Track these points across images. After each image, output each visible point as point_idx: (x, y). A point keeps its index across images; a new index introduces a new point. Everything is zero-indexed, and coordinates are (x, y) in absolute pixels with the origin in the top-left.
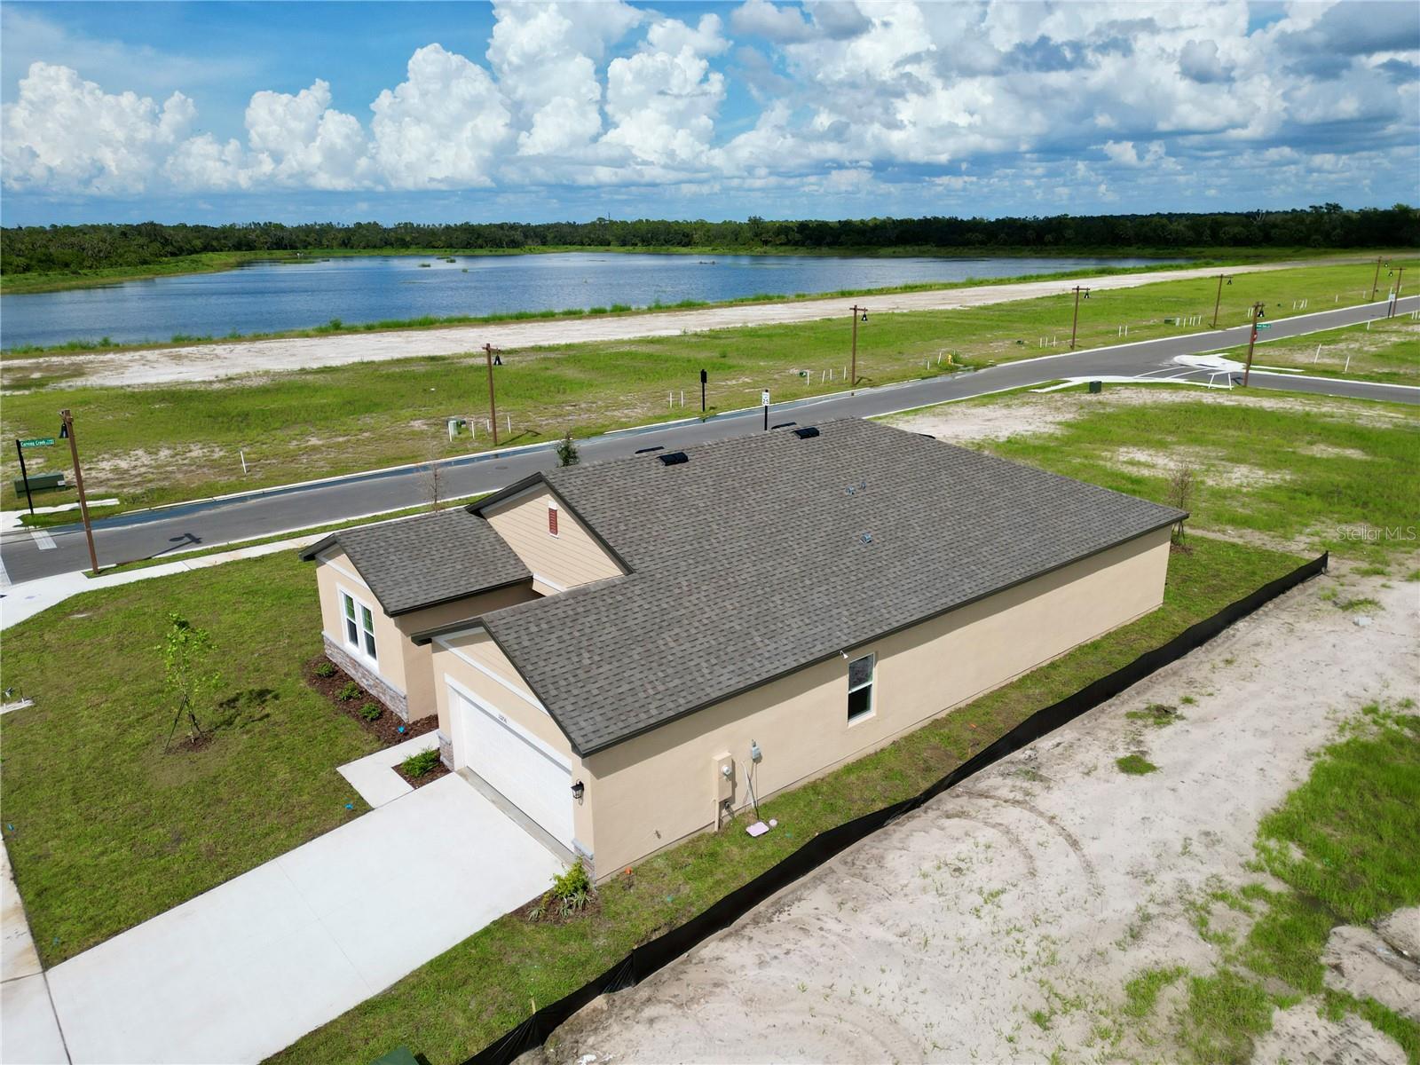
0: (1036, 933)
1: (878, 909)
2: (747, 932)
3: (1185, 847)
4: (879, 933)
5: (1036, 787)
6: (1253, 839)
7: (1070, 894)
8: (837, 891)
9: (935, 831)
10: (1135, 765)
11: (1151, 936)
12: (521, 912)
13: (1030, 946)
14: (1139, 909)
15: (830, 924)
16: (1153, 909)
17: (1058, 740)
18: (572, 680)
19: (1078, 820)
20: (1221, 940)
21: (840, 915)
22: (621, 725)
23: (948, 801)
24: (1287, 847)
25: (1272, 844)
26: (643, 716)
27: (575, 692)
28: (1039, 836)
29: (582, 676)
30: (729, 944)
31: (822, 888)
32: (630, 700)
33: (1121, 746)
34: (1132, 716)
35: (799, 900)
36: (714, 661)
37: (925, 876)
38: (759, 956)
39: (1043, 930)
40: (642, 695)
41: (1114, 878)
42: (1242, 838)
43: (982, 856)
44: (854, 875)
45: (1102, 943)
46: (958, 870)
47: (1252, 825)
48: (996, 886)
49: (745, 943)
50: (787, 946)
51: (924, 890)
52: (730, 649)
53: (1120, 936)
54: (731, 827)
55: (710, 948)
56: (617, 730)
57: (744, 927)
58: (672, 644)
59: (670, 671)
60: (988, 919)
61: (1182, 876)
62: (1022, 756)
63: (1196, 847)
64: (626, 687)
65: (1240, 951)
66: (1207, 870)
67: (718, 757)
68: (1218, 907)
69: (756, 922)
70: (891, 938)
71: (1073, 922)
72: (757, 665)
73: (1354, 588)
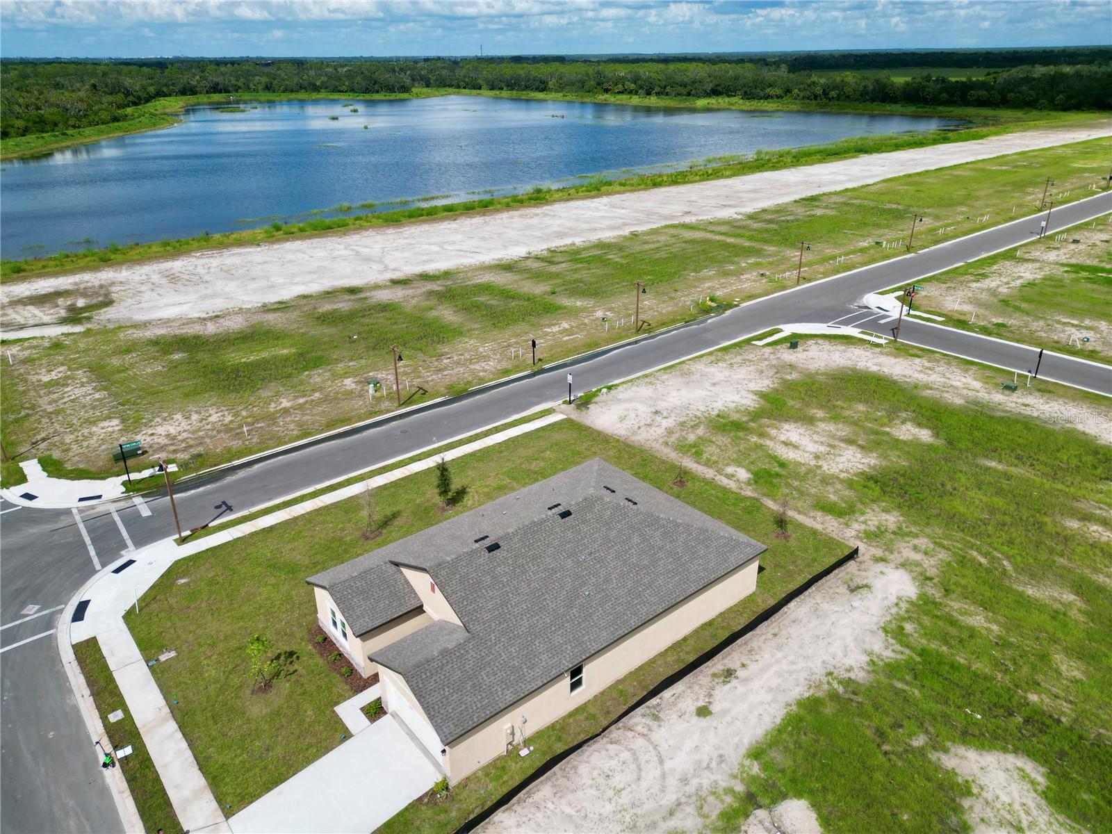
0: (632, 811)
1: (570, 797)
2: (514, 808)
3: (708, 764)
4: (568, 810)
5: (654, 724)
6: (740, 759)
7: (651, 791)
8: (555, 786)
9: (604, 752)
10: (703, 712)
11: (679, 815)
12: (420, 799)
13: (628, 819)
14: (677, 800)
15: (550, 805)
16: (683, 800)
17: (674, 692)
18: (441, 705)
19: (667, 747)
20: (706, 817)
21: (555, 800)
22: (461, 728)
23: (615, 732)
24: (753, 765)
25: (747, 762)
26: (471, 723)
27: (442, 712)
28: (647, 757)
29: (445, 702)
30: (506, 814)
31: (550, 783)
32: (465, 714)
33: (702, 698)
34: (714, 675)
35: (538, 791)
36: (504, 687)
37: (593, 779)
38: (518, 821)
39: (634, 811)
40: (471, 710)
41: (672, 782)
42: (735, 757)
43: (619, 769)
44: (564, 777)
45: (657, 817)
46: (608, 776)
47: (743, 751)
48: (622, 786)
49: (513, 814)
50: (530, 816)
51: (591, 787)
52: (512, 678)
53: (665, 814)
54: (513, 752)
55: (499, 816)
56: (459, 731)
57: (513, 805)
58: (485, 678)
59: (484, 695)
60: (614, 804)
61: (702, 781)
62: (655, 703)
63: (714, 765)
64: (464, 707)
65: (712, 823)
66: (713, 777)
67: (506, 727)
68: (711, 799)
69: (519, 802)
70: (572, 812)
71: (649, 806)
72: (524, 686)
73: (864, 573)
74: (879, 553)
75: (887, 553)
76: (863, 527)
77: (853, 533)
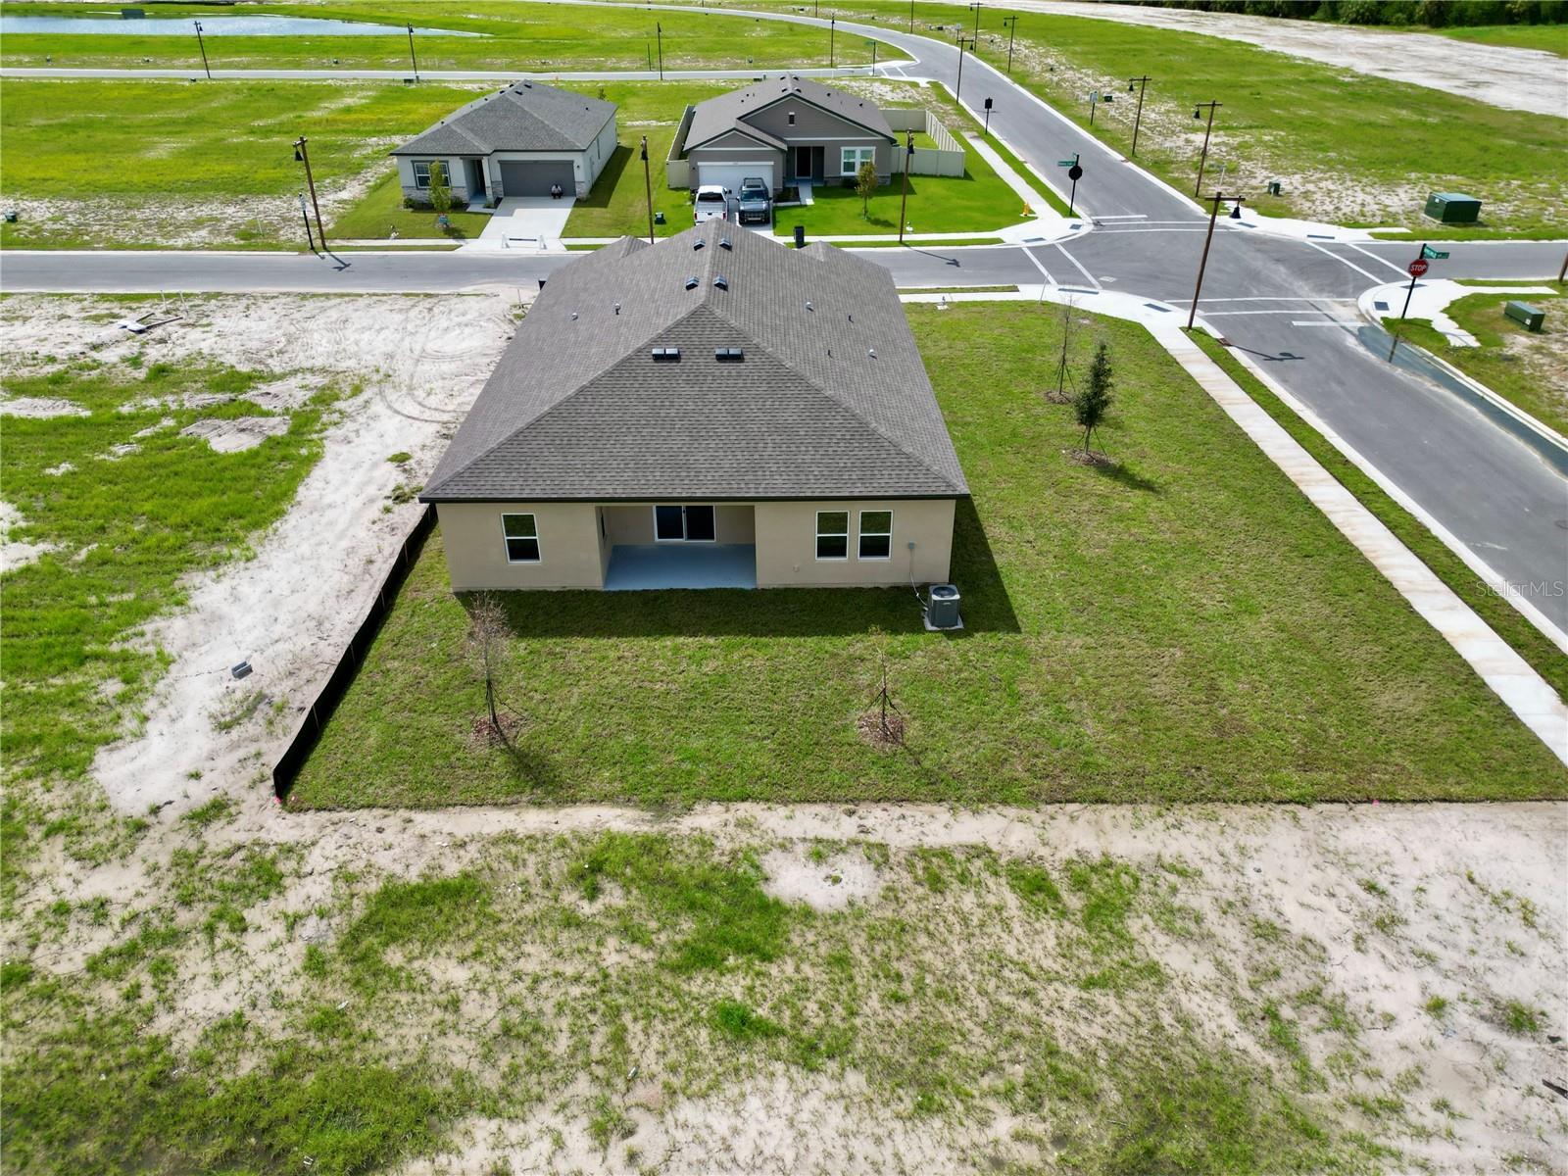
3: (358, 434)
6: (326, 449)
10: (401, 458)
11: (361, 404)
16: (363, 411)
19: (413, 426)
20: (333, 412)
24: (309, 452)
25: (316, 451)
33: (415, 467)
47: (327, 454)
61: (356, 424)
63: (351, 435)
65: (324, 412)
66: (345, 430)
68: (336, 420)
73: (241, 753)
74: (219, 836)
75: (193, 847)
76: (294, 900)
77: (315, 860)
